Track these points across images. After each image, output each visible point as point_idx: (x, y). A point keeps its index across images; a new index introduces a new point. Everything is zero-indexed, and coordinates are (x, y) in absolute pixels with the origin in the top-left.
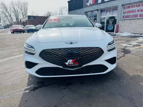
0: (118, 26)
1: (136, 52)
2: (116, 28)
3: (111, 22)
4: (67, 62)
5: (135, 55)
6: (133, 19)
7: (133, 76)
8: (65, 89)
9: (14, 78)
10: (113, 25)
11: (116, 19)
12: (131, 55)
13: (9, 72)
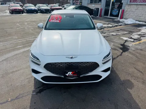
0: (123, 11)
1: (134, 49)
2: (121, 13)
3: (116, 6)
4: (67, 74)
5: (133, 54)
6: (141, 5)
7: (124, 81)
8: (65, 92)
9: (22, 78)
10: (118, 10)
11: (122, 3)
12: (128, 54)
13: (16, 71)
